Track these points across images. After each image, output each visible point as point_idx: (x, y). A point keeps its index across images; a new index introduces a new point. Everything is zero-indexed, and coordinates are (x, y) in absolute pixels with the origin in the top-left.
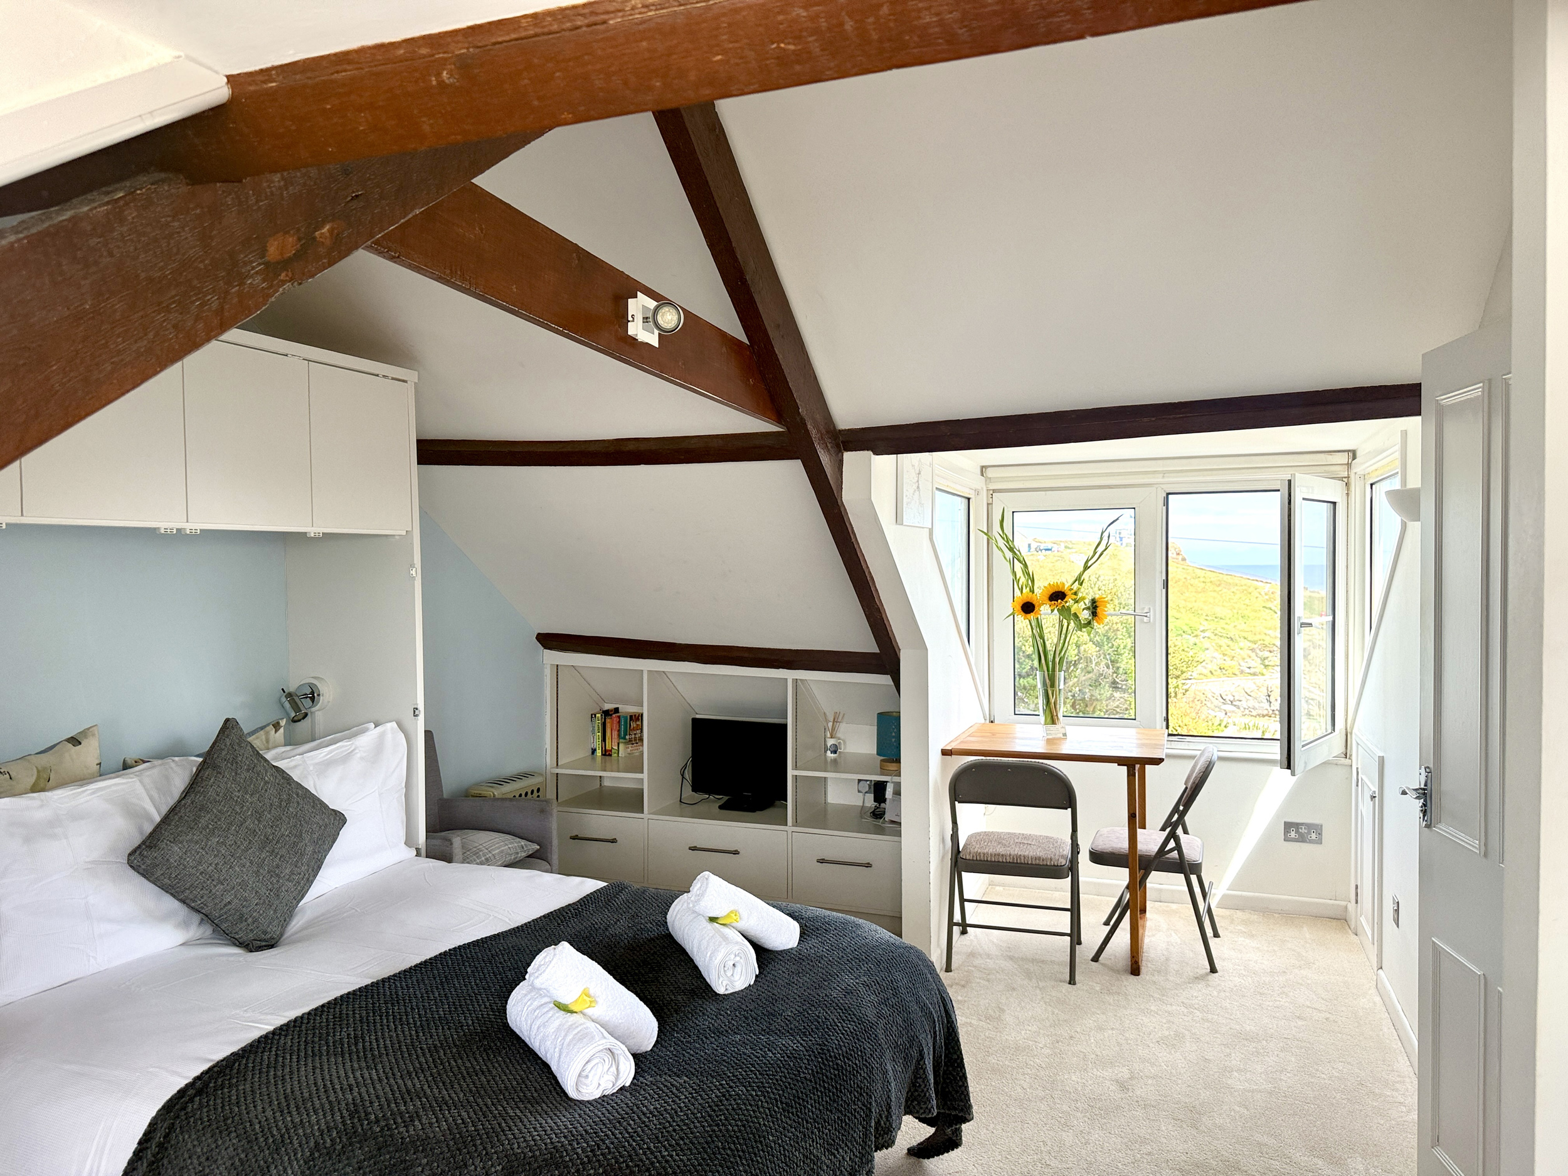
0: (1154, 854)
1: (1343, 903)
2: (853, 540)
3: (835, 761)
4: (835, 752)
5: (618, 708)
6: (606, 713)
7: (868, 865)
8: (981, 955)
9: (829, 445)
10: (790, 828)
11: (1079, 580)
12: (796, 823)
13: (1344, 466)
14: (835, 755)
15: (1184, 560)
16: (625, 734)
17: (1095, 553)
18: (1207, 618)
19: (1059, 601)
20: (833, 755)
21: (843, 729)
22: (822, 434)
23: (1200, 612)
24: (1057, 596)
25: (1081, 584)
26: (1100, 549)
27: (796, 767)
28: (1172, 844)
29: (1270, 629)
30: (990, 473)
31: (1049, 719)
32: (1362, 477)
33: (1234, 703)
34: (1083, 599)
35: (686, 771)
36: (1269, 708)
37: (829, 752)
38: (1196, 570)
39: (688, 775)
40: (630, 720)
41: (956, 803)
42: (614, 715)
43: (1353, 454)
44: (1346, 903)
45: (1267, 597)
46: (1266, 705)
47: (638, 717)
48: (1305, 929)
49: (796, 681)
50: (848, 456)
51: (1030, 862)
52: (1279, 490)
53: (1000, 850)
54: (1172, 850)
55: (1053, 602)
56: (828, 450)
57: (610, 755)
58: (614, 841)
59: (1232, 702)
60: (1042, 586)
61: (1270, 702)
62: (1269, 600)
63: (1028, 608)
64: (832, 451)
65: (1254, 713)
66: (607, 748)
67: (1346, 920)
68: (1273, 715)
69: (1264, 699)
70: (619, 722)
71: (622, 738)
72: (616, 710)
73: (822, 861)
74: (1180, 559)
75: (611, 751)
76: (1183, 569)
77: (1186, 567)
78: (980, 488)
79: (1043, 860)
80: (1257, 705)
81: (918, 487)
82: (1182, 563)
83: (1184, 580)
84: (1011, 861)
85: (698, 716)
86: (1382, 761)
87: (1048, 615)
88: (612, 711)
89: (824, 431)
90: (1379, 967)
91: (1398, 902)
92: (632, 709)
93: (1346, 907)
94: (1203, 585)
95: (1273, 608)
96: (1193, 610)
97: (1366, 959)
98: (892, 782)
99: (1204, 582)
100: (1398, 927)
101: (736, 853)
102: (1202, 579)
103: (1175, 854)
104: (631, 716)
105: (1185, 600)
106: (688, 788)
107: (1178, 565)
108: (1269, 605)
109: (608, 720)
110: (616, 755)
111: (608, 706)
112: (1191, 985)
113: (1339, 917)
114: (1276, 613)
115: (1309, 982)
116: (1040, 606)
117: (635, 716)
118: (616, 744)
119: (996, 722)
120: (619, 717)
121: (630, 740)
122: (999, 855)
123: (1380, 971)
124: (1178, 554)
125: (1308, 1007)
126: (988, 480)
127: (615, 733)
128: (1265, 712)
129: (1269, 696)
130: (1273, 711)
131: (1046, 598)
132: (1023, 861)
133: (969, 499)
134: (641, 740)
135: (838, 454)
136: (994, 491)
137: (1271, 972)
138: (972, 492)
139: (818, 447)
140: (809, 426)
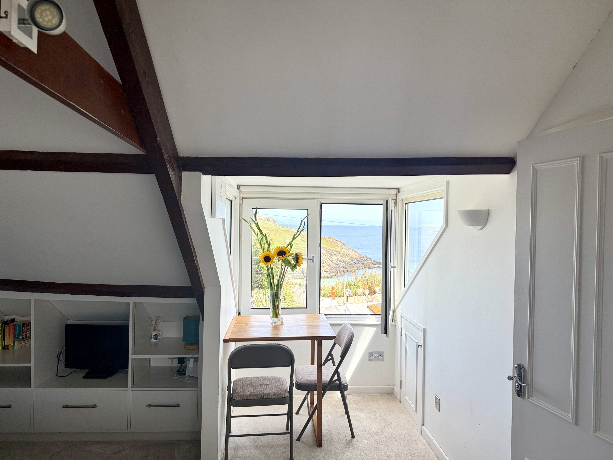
0: (328, 382)
1: (392, 386)
2: (186, 227)
3: (156, 344)
4: (156, 339)
5: (14, 319)
6: (6, 323)
7: (178, 405)
8: (241, 448)
9: (174, 166)
10: (130, 388)
11: (290, 244)
12: (134, 385)
13: (395, 195)
14: (156, 341)
15: (275, 222)
16: (19, 335)
17: (298, 232)
18: (283, 244)
19: (283, 256)
20: (155, 341)
21: (161, 325)
22: (170, 158)
23: (280, 242)
24: (281, 253)
25: (291, 247)
26: (300, 230)
27: (134, 353)
28: (336, 377)
29: (304, 248)
30: (242, 188)
31: (275, 315)
32: (402, 200)
33: (292, 274)
34: (292, 254)
35: (61, 355)
36: (303, 276)
37: (153, 339)
38: (279, 226)
39: (62, 358)
40: (23, 326)
41: (231, 369)
42: (11, 324)
43: (398, 190)
44: (393, 386)
45: (302, 236)
46: (302, 275)
47: (28, 324)
48: (380, 402)
49: (135, 304)
50: (185, 174)
51: (270, 398)
52: (382, 204)
53: (254, 391)
54: (336, 380)
55: (280, 257)
56: (174, 170)
57: (8, 349)
58: (9, 407)
59: (291, 274)
60: (274, 248)
61: (304, 274)
62: (303, 237)
63: (267, 259)
64: (176, 170)
65: (298, 278)
66: (6, 344)
67: (393, 394)
68: (304, 278)
69: (301, 272)
70: (15, 329)
71: (17, 338)
72: (13, 320)
73: (150, 406)
74: (274, 222)
75: (9, 346)
76: (275, 226)
77: (276, 225)
78: (237, 196)
79: (277, 395)
80: (299, 275)
81: (221, 196)
82: (275, 223)
83: (275, 230)
84: (261, 398)
85: (70, 322)
86: (425, 331)
87: (277, 263)
88: (10, 321)
89: (172, 156)
90: (423, 425)
91: (440, 399)
92: (24, 319)
93: (393, 388)
94: (282, 232)
95: (305, 240)
96: (278, 241)
97: (410, 417)
98: (193, 358)
99: (282, 231)
100: (439, 411)
101: (94, 406)
102: (281, 230)
103: (338, 382)
104: (23, 325)
105: (276, 237)
106: (62, 366)
107: (273, 224)
108: (303, 239)
109: (7, 328)
110: (12, 348)
111: (7, 318)
112: (347, 449)
113: (390, 393)
114: (305, 242)
115: (394, 436)
116: (273, 258)
117: (26, 323)
118: (12, 341)
119: (242, 314)
120: (15, 325)
121: (23, 338)
122: (254, 395)
123: (423, 427)
124: (273, 220)
125: (401, 453)
126: (240, 192)
127: (12, 336)
128: (302, 277)
129: (303, 271)
130: (304, 277)
131: (276, 255)
132: (267, 397)
133: (231, 201)
134: (30, 337)
135: (179, 172)
136: (243, 198)
137: (377, 433)
138: (233, 198)
139: (168, 166)
140: (163, 151)
